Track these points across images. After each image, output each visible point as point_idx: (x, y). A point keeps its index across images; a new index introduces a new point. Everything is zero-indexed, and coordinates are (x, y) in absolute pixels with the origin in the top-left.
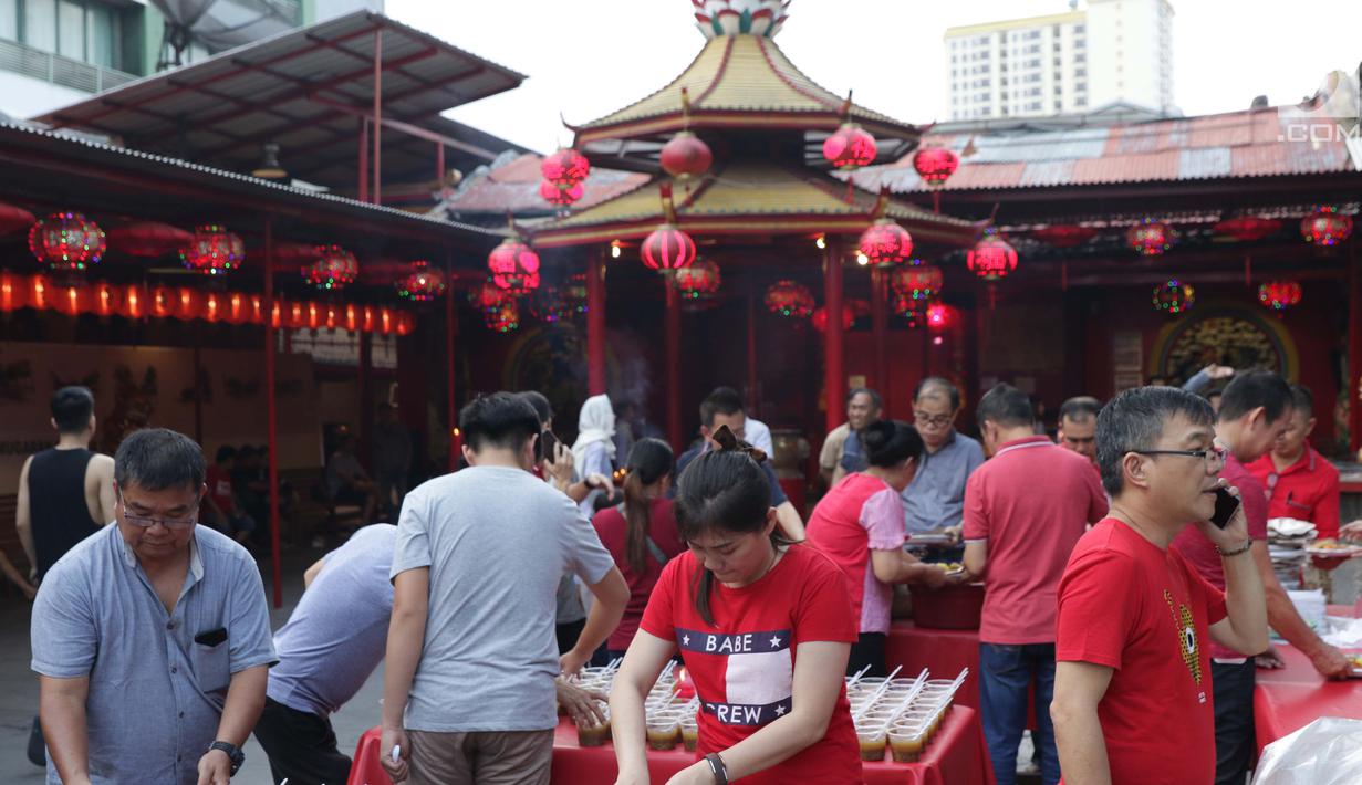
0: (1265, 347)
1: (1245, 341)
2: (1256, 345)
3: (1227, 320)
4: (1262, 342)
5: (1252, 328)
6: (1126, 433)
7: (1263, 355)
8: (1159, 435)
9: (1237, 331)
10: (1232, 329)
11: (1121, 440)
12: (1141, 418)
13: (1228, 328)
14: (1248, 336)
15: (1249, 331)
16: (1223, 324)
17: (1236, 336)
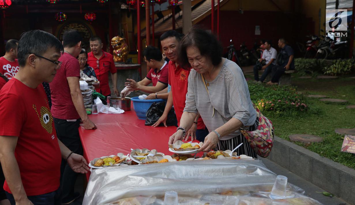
0: (87, 32)
1: (82, 30)
2: (84, 31)
3: (76, 24)
4: (86, 30)
5: (83, 26)
6: (33, 46)
7: (87, 34)
8: (45, 51)
9: (79, 27)
10: (78, 27)
11: (31, 48)
12: (40, 43)
13: (76, 26)
14: (82, 29)
15: (82, 27)
16: (75, 25)
17: (79, 29)
